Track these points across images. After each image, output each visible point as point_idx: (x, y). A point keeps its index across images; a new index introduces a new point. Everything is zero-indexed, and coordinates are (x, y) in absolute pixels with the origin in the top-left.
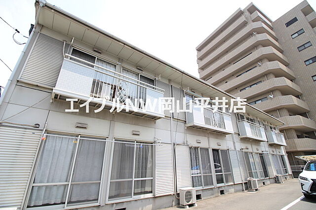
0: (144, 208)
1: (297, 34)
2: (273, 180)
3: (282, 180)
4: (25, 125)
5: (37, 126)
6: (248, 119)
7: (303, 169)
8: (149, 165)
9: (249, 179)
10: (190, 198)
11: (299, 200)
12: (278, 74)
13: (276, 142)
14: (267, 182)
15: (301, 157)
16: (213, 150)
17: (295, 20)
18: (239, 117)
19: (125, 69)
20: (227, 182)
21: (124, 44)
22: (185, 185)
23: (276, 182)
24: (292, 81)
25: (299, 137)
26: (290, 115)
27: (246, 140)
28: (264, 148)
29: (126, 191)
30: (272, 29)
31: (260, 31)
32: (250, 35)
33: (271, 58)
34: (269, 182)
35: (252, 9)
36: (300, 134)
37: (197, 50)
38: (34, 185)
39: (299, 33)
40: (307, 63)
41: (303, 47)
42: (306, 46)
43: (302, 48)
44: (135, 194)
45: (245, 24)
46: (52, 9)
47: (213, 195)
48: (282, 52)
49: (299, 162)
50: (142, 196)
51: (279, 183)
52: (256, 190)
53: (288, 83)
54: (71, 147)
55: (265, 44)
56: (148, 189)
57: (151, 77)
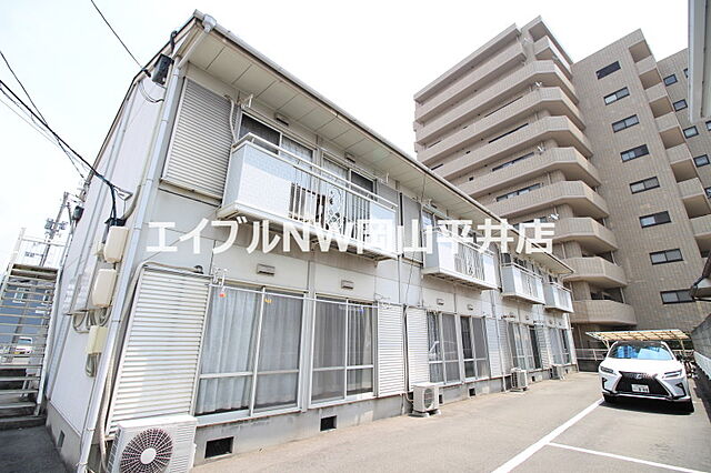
0: (362, 417)
1: (614, 97)
2: (547, 374)
3: (561, 373)
4: (185, 269)
5: (199, 270)
6: (516, 260)
7: (605, 355)
8: (367, 344)
9: (513, 370)
10: (431, 401)
11: (596, 404)
12: (572, 173)
13: (558, 306)
14: (539, 377)
15: (596, 335)
16: (461, 317)
17: (615, 67)
18: (506, 259)
19: (327, 160)
20: (480, 375)
21: (338, 113)
22: (420, 379)
23: (551, 378)
24: (593, 188)
25: (594, 297)
26: (584, 256)
27: (513, 300)
28: (537, 315)
29: (334, 388)
30: (570, 78)
31: (549, 81)
32: (528, 85)
33: (563, 140)
34: (540, 377)
35: (539, 31)
36: (595, 292)
37: (416, 101)
38: (202, 376)
39: (620, 95)
40: (626, 157)
41: (622, 125)
42: (628, 123)
43: (620, 125)
44: (349, 393)
45: (520, 61)
46: (223, 36)
47: (458, 396)
48: (582, 128)
49: (589, 343)
50: (359, 397)
51: (558, 378)
52: (524, 389)
53: (588, 193)
54: (250, 310)
55: (555, 109)
56: (366, 385)
57: (369, 176)
